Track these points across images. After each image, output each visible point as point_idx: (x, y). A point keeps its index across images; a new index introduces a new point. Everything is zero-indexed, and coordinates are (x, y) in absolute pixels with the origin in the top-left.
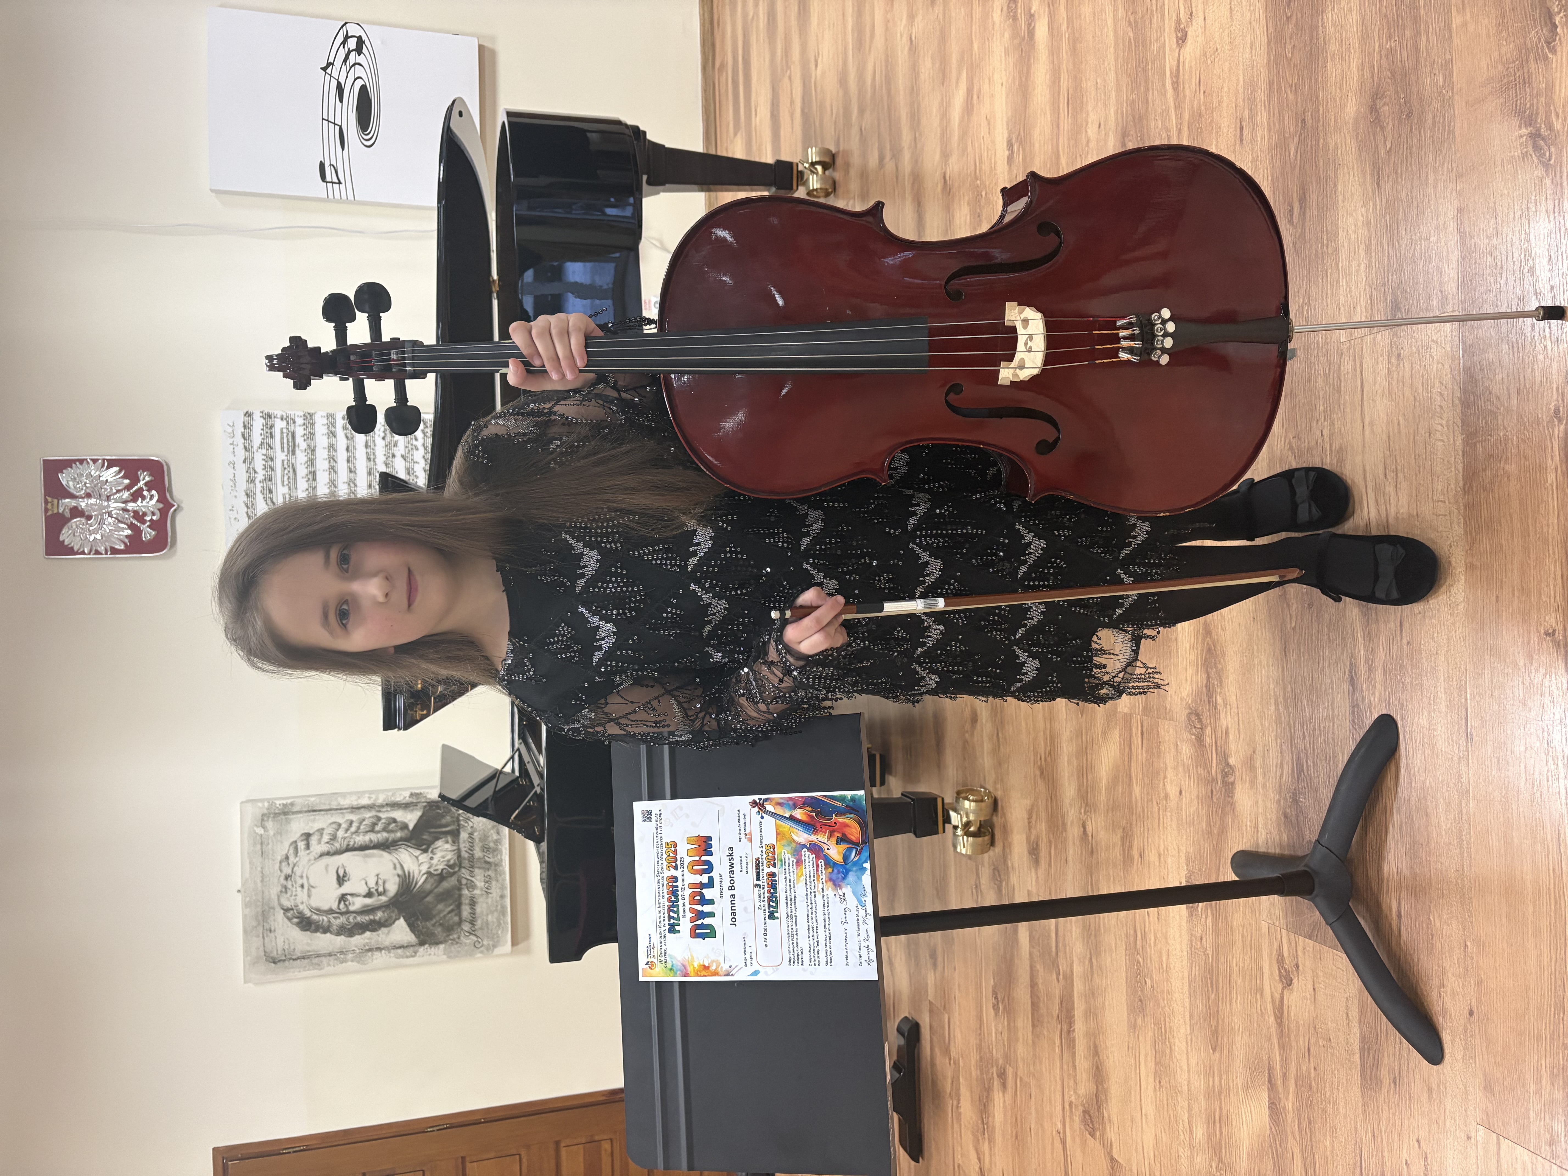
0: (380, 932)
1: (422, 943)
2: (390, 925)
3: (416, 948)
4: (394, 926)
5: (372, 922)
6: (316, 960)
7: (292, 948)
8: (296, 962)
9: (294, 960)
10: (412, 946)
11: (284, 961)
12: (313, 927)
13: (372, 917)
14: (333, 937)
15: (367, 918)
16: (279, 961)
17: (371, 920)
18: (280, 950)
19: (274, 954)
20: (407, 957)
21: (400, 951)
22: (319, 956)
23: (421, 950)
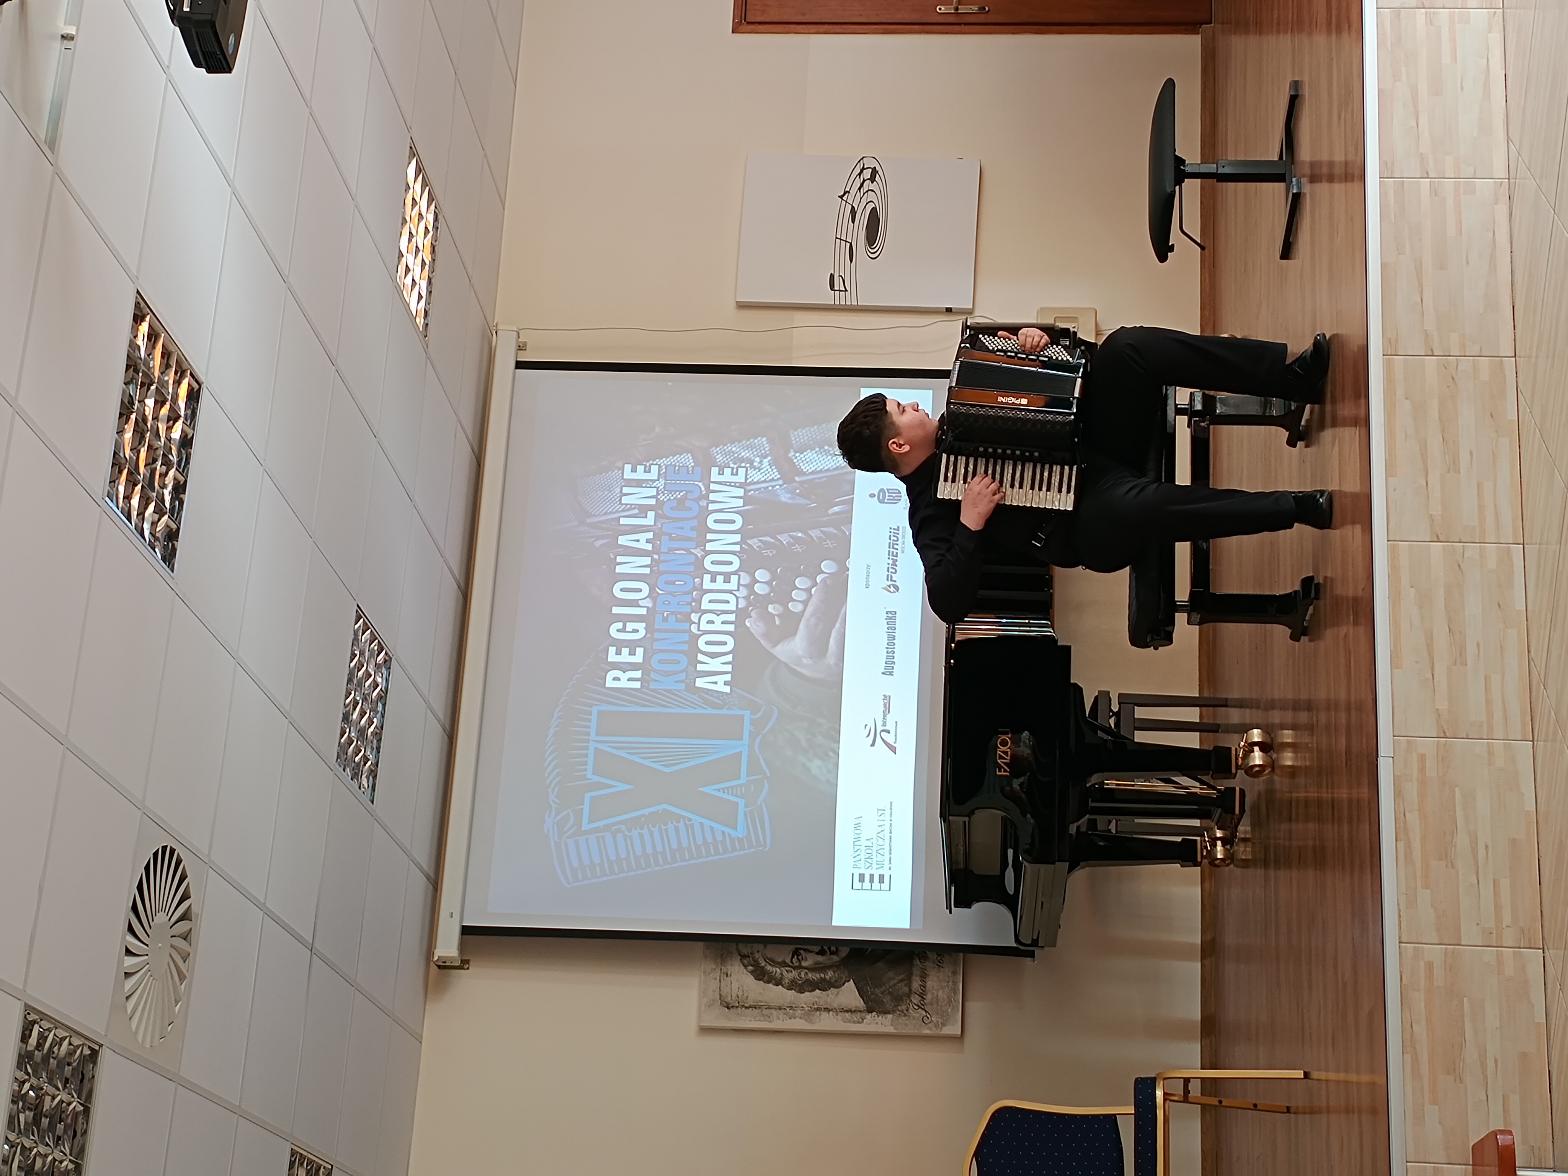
0: (829, 992)
1: (870, 1011)
2: (841, 987)
3: (863, 1015)
4: (843, 988)
5: (823, 980)
6: (766, 1012)
7: (745, 995)
8: (747, 1010)
9: (746, 1008)
10: (860, 1011)
11: (737, 1007)
12: (766, 978)
13: (822, 975)
14: (786, 990)
15: (818, 976)
16: (733, 1007)
17: (821, 978)
18: (734, 996)
19: (729, 999)
20: (854, 1022)
21: (847, 1015)
22: (769, 1008)
23: (869, 1016)
